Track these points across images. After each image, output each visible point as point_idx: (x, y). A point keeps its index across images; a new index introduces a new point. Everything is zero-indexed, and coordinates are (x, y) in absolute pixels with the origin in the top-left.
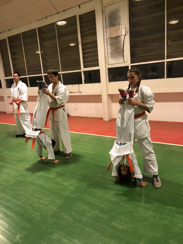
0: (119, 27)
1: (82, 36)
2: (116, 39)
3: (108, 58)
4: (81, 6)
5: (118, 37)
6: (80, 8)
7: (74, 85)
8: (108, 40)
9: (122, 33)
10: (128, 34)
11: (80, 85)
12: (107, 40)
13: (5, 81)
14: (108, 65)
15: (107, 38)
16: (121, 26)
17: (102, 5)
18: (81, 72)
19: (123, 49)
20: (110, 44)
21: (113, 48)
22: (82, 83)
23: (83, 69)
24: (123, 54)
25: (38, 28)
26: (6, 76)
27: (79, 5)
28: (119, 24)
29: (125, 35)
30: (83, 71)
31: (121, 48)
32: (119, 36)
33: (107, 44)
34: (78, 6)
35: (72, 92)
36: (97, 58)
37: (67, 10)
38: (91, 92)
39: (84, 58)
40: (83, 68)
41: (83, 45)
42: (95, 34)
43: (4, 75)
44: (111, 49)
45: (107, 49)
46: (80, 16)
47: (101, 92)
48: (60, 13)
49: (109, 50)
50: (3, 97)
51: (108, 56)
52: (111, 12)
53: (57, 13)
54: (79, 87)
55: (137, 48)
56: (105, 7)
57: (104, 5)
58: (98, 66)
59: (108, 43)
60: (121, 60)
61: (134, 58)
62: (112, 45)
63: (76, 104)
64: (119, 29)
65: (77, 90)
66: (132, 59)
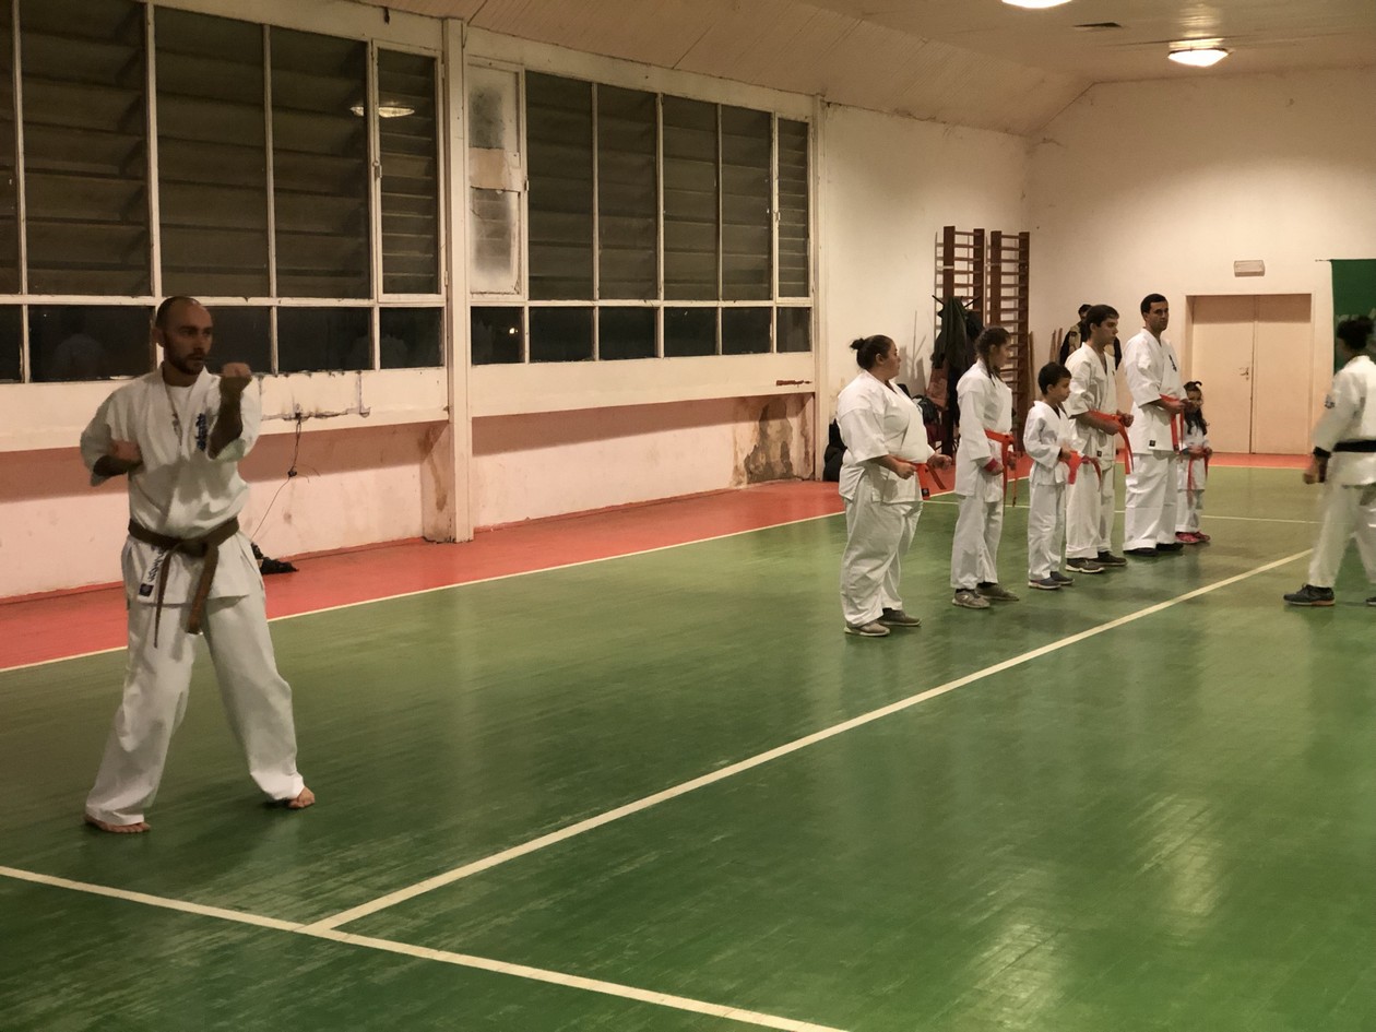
0: (502, 158)
2: (493, 198)
3: (470, 266)
6: (387, 19)
7: (337, 375)
11: (364, 373)
12: (468, 192)
14: (470, 295)
16: (505, 154)
18: (369, 310)
20: (476, 211)
21: (485, 231)
22: (369, 366)
23: (381, 298)
27: (386, 9)
28: (501, 148)
29: (519, 194)
30: (381, 309)
32: (505, 191)
34: (382, 11)
35: (323, 410)
40: (381, 289)
44: (478, 231)
47: (445, 409)
49: (472, 235)
51: (470, 257)
52: (479, 93)
54: (359, 386)
57: (467, 60)
62: (479, 215)
64: (501, 165)
65: (351, 402)
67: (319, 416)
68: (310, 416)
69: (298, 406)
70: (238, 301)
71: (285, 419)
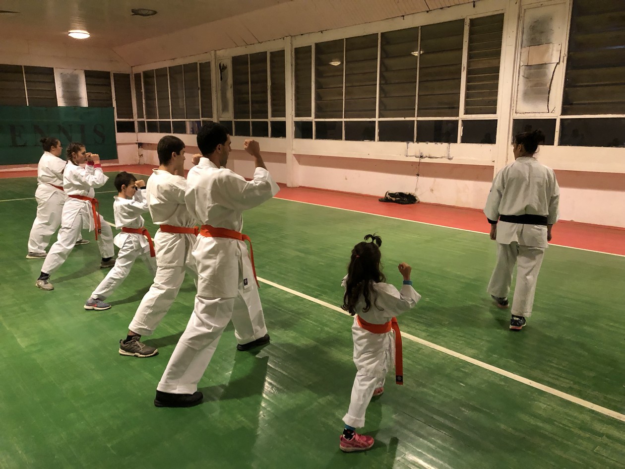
0: (548, 48)
1: (470, 57)
2: (539, 69)
3: (517, 101)
4: (476, 4)
5: (542, 66)
6: (474, 6)
7: (439, 144)
8: (522, 68)
9: (551, 58)
10: (563, 62)
11: (452, 144)
12: (519, 68)
13: (294, 124)
14: (514, 114)
15: (521, 65)
16: (551, 45)
17: (520, 7)
18: (457, 121)
19: (550, 88)
20: (525, 76)
21: (530, 84)
22: (456, 142)
23: (462, 116)
24: (549, 97)
25: (382, 34)
26: (297, 115)
27: (474, 2)
28: (548, 43)
29: (558, 63)
30: (462, 120)
31: (546, 85)
32: (546, 64)
33: (519, 76)
34: (472, 4)
35: (432, 156)
36: (494, 98)
37: (449, 7)
38: (474, 159)
39: (467, 96)
40: (463, 113)
41: (469, 73)
42: (498, 54)
43: (294, 112)
44: (525, 85)
45: (518, 85)
46: (471, 20)
47: (494, 161)
48: (432, 11)
49: (521, 88)
50: (285, 154)
51: (517, 97)
52: (535, 20)
53: (427, 12)
54: (449, 149)
55: (578, 88)
56: (525, 9)
57: (524, 7)
58: (495, 113)
59: (522, 73)
60: (542, 107)
61: (568, 105)
62: (527, 78)
63: (435, 181)
64: (547, 51)
65: (444, 154)
66: (565, 106)
67: (430, 157)
68: (426, 157)
69: (422, 153)
70: (402, 119)
71: (416, 157)
